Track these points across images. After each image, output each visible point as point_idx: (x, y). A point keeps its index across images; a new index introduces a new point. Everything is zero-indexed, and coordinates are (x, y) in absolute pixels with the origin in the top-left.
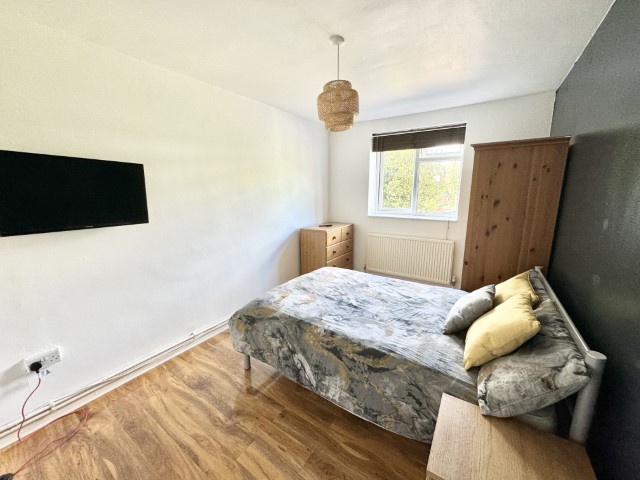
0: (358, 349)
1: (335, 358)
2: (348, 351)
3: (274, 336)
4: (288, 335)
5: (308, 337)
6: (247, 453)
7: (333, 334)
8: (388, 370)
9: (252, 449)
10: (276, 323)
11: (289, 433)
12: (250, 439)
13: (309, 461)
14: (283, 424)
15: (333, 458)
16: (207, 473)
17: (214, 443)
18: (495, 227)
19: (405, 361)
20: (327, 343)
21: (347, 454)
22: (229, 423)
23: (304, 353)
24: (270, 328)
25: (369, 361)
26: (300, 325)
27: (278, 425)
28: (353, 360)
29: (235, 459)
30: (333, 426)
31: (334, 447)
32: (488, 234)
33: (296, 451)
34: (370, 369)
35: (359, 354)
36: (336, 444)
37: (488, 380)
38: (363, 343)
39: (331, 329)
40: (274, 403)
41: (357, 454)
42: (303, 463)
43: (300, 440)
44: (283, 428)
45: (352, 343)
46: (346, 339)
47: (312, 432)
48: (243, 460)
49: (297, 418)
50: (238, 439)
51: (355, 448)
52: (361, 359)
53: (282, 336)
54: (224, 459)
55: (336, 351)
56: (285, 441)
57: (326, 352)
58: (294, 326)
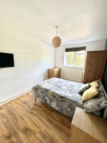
0: (59, 96)
1: (54, 98)
2: (57, 97)
3: (41, 93)
5: (48, 93)
6: (34, 118)
7: (54, 93)
8: (65, 101)
9: (35, 117)
10: (42, 90)
12: (35, 115)
13: (47, 120)
15: (52, 120)
16: (25, 122)
17: (27, 116)
18: (91, 70)
19: (69, 99)
20: (52, 95)
22: (31, 111)
23: (47, 97)
24: (40, 91)
25: (61, 99)
26: (47, 90)
28: (58, 99)
29: (31, 119)
30: (53, 113)
32: (89, 71)
33: (45, 118)
35: (59, 97)
36: (54, 117)
37: (86, 104)
38: (60, 95)
39: (54, 91)
40: (41, 107)
41: (58, 119)
43: (46, 115)
44: (42, 113)
45: (58, 95)
46: (57, 94)
47: (49, 114)
48: (33, 119)
49: (46, 111)
50: (32, 115)
51: (58, 118)
52: (60, 98)
53: (43, 93)
54: (29, 119)
55: (54, 97)
56: (43, 116)
57: (52, 97)
58: (45, 91)
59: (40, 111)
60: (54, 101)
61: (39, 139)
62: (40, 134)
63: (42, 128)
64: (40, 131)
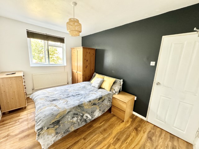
0: (98, 100)
1: (95, 106)
2: (97, 102)
3: (73, 117)
4: (79, 112)
5: (86, 107)
7: (90, 101)
8: (104, 99)
10: (71, 113)
11: (92, 138)
13: (102, 134)
14: (88, 139)
15: (102, 128)
20: (91, 104)
21: (102, 125)
23: (87, 112)
24: (70, 117)
25: (101, 100)
26: (80, 106)
27: (88, 141)
28: (99, 103)
30: (94, 126)
31: (100, 127)
32: (86, 68)
33: (98, 137)
34: (102, 101)
35: (99, 100)
36: (99, 127)
38: (97, 98)
39: (88, 101)
41: (103, 123)
42: (102, 136)
45: (96, 100)
46: (94, 100)
47: (94, 131)
52: (100, 101)
53: (77, 114)
55: (94, 104)
56: (94, 140)
57: (92, 107)
58: (79, 108)
59: (85, 143)
60: (96, 109)
61: (121, 146)
62: (116, 144)
63: (110, 141)
64: (112, 144)
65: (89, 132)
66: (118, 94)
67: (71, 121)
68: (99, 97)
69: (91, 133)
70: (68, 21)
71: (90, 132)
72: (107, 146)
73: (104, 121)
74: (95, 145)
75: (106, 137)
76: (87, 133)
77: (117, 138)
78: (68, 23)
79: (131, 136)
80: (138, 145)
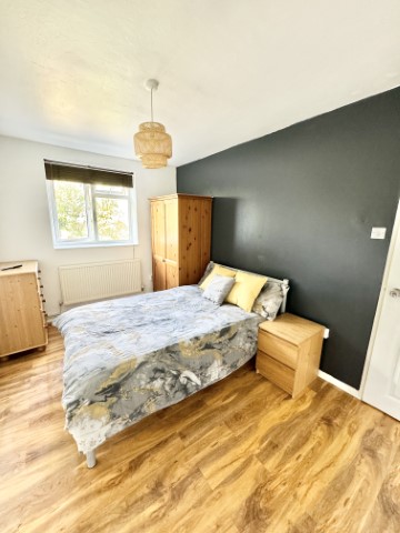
0: (218, 335)
1: (210, 351)
2: (214, 340)
3: (153, 379)
4: (168, 366)
6: (209, 478)
8: (236, 333)
9: (206, 472)
10: (148, 366)
11: (202, 435)
12: (196, 472)
14: (192, 439)
16: (218, 527)
17: (186, 518)
18: (190, 245)
19: (238, 324)
20: (200, 345)
21: (230, 403)
22: (167, 497)
23: (188, 367)
24: (144, 376)
25: (227, 336)
26: (170, 350)
27: (191, 443)
28: (220, 343)
29: (212, 491)
30: (209, 403)
31: (224, 408)
32: (188, 249)
33: (220, 433)
34: (230, 339)
35: (220, 336)
37: (264, 309)
38: (216, 330)
40: (166, 442)
41: (232, 398)
42: (229, 431)
43: (211, 428)
44: (196, 440)
45: (212, 334)
46: (206, 335)
47: (208, 418)
48: (214, 483)
49: (192, 425)
50: (191, 487)
51: (228, 397)
52: (223, 338)
53: (162, 371)
54: (208, 505)
55: (208, 346)
56: (208, 442)
57: (203, 353)
58: (167, 355)
59: (184, 448)
60: (214, 359)
61: (282, 464)
62: (268, 457)
64: (258, 456)
65: (194, 419)
66: (275, 320)
67: (148, 387)
68: (220, 328)
69: (200, 423)
70: (137, 130)
71: (197, 421)
72: (243, 460)
73: (235, 391)
74: (210, 455)
75: (240, 436)
76: (189, 421)
77: (271, 443)
78: (136, 136)
79: (311, 439)
80: (332, 468)
